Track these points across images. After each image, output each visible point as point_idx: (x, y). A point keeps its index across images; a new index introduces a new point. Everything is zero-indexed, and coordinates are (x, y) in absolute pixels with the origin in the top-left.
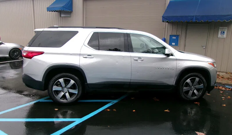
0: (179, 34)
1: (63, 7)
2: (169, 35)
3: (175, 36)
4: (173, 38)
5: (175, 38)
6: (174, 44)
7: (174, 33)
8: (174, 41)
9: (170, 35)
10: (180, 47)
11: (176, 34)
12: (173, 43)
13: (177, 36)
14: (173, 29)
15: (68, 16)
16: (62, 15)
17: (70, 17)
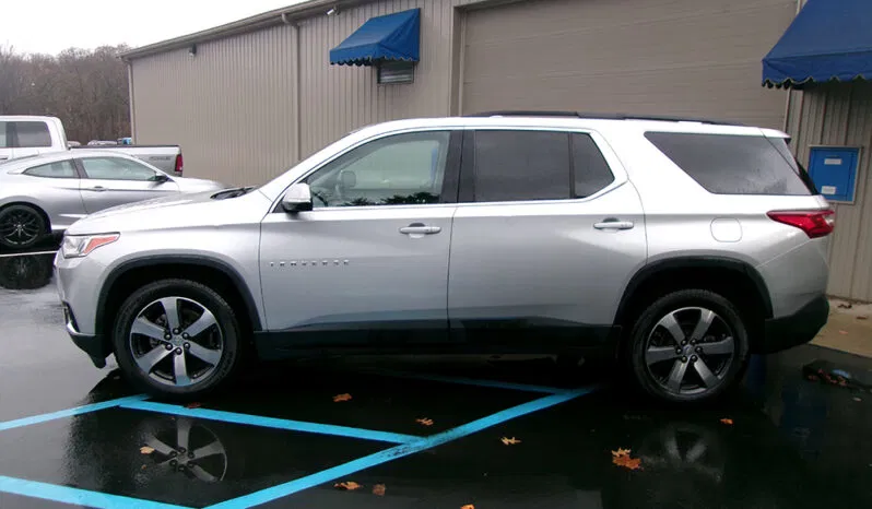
0: (858, 145)
1: (380, 44)
2: (808, 151)
3: (833, 152)
4: (828, 162)
5: (838, 162)
6: (833, 193)
7: (834, 140)
8: (831, 176)
9: (814, 150)
10: (863, 207)
11: (842, 145)
12: (828, 185)
13: (849, 154)
14: (829, 120)
15: (405, 77)
16: (386, 78)
17: (410, 82)
